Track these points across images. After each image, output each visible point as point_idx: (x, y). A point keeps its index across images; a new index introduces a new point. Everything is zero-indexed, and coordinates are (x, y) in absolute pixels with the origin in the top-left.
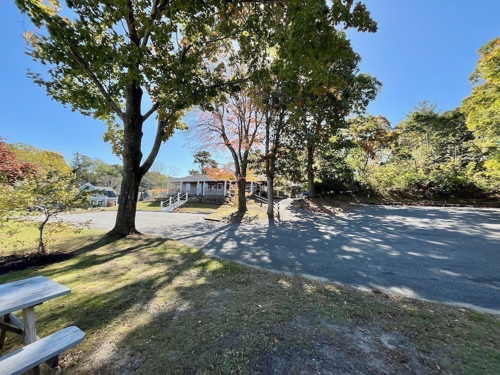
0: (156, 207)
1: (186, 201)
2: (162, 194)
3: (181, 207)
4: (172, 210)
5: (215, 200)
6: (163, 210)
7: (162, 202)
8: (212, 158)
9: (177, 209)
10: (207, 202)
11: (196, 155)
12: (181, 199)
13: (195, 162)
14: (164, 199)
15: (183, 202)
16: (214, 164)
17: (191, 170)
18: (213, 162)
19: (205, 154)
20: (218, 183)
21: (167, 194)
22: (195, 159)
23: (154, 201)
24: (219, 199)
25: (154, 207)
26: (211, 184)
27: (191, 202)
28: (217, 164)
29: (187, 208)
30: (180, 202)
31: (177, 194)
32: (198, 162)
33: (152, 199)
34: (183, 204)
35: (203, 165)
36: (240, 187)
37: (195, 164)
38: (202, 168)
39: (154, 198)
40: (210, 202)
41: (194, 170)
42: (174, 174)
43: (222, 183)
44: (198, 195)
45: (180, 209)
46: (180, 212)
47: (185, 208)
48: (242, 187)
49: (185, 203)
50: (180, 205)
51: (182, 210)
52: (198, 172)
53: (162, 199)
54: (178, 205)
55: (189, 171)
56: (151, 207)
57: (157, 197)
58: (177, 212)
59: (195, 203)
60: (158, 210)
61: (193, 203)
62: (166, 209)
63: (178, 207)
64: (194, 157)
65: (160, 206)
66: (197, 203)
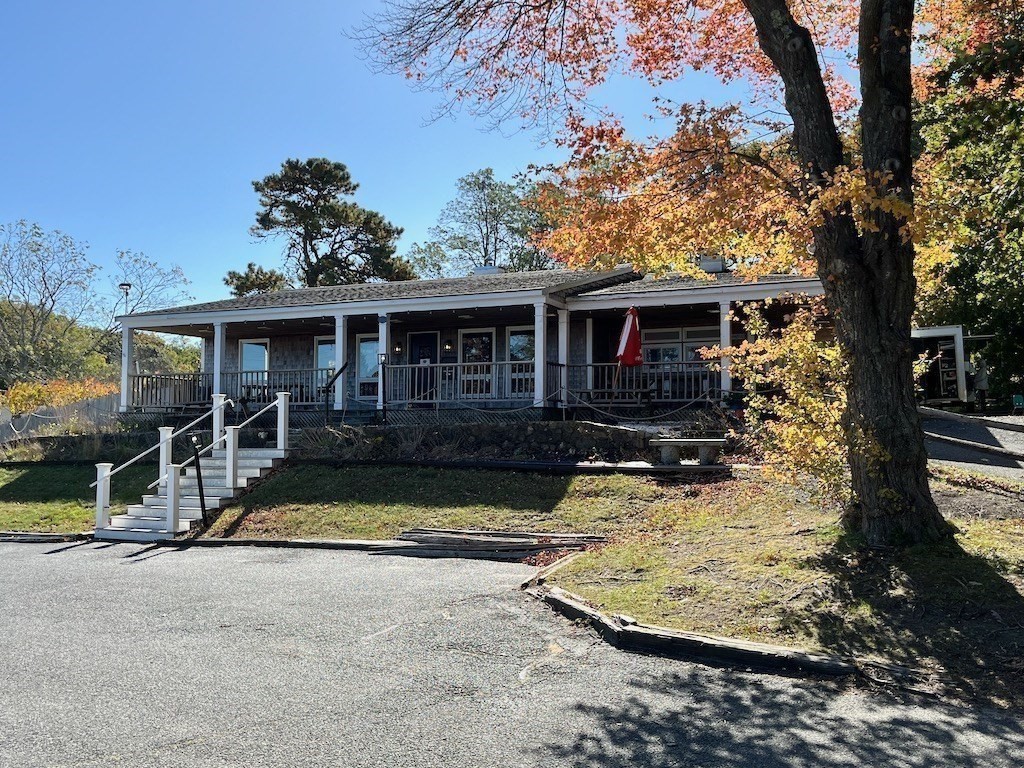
0: (56, 507)
1: (280, 452)
2: (87, 407)
3: (253, 497)
4: (185, 525)
5: (498, 437)
6: (118, 522)
7: (105, 471)
9: (229, 516)
10: (443, 452)
12: (246, 441)
13: (266, 222)
14: (111, 448)
15: (259, 462)
17: (242, 271)
19: (327, 175)
20: (461, 332)
21: (123, 409)
22: (265, 205)
23: (38, 457)
24: (530, 429)
25: (41, 506)
26: (412, 337)
27: (321, 462)
28: (393, 232)
29: (305, 507)
30: (241, 462)
31: (208, 406)
32: (283, 224)
33: (21, 448)
34: (257, 473)
35: (309, 237)
36: (876, 313)
37: (265, 233)
38: (307, 256)
39: (32, 441)
40: (471, 457)
41: (256, 268)
42: (144, 297)
43: (493, 330)
44: (338, 406)
45: (252, 515)
46: (259, 544)
47: (293, 507)
48: (889, 320)
49: (269, 464)
50: (243, 483)
51: (269, 525)
52: (280, 278)
53: (98, 445)
54: (229, 483)
55: (233, 275)
56: (17, 507)
57: (51, 431)
58: (231, 539)
59: (348, 463)
60: (76, 532)
61: (336, 464)
62: (137, 518)
63: (227, 503)
64: (259, 194)
65: (90, 495)
66: (366, 463)
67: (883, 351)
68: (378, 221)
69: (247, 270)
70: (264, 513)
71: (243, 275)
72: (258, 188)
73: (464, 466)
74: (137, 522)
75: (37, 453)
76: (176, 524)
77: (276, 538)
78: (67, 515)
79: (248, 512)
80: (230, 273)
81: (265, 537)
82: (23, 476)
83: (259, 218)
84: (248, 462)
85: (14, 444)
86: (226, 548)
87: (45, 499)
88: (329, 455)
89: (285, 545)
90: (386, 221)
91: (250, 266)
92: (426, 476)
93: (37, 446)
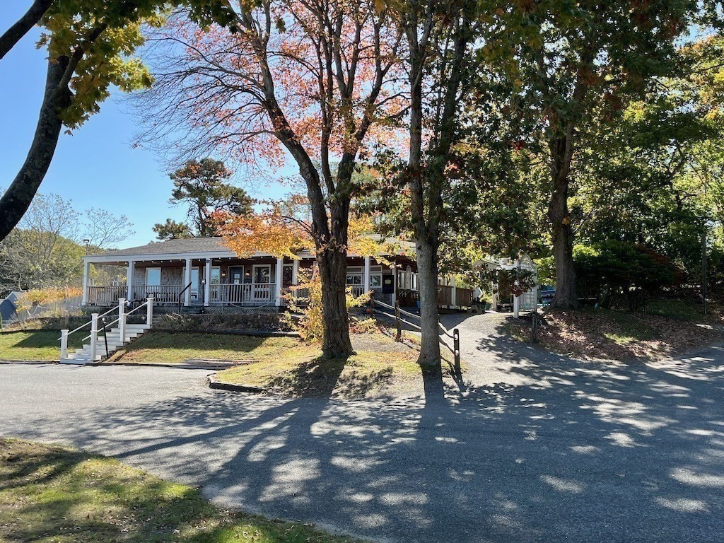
0: (45, 350)
1: (148, 325)
2: (64, 303)
3: (131, 346)
4: (99, 358)
5: (245, 321)
6: (71, 356)
7: (65, 333)
8: (234, 182)
9: (118, 354)
10: (219, 327)
11: (179, 173)
12: (129, 321)
13: (178, 195)
14: (72, 322)
15: (137, 330)
16: (240, 202)
17: (164, 223)
18: (237, 195)
19: (210, 169)
20: (254, 266)
21: (83, 304)
22: (177, 186)
23: (39, 328)
24: (259, 316)
25: (38, 349)
26: (231, 268)
27: (165, 331)
28: (251, 201)
29: (150, 350)
30: (127, 331)
31: (117, 304)
32: (188, 196)
33: (32, 323)
34: (135, 336)
35: (202, 204)
36: (329, 276)
37: (176, 201)
38: (200, 215)
39: (36, 319)
40: (230, 329)
41: (171, 221)
42: (107, 235)
43: (269, 266)
44: (186, 304)
45: (128, 354)
46: (126, 364)
47: (146, 350)
48: (334, 279)
49: (142, 331)
50: (128, 340)
51: (134, 357)
52: (186, 228)
53: (67, 322)
54: (121, 340)
55: (158, 226)
56: (27, 350)
57: (47, 315)
58: (117, 362)
59: (177, 332)
60: (52, 360)
61: (171, 332)
62: (79, 355)
63: (120, 348)
64: (173, 181)
65: (59, 344)
66: (185, 331)
67: (330, 289)
68: (242, 195)
69: (166, 223)
70: (133, 353)
71: (164, 225)
72: (172, 177)
73: (226, 333)
74: (79, 356)
75: (38, 325)
76: (95, 357)
77: (135, 362)
78: (48, 353)
79: (127, 352)
80: (156, 225)
81: (130, 362)
82: (31, 336)
83: (174, 193)
84: (130, 331)
85: (28, 321)
86: (113, 366)
87: (40, 347)
88: (170, 328)
89: (137, 365)
90: (246, 195)
91: (168, 220)
92: (207, 337)
93: (39, 322)
